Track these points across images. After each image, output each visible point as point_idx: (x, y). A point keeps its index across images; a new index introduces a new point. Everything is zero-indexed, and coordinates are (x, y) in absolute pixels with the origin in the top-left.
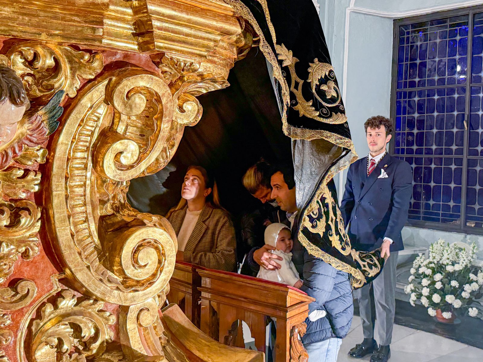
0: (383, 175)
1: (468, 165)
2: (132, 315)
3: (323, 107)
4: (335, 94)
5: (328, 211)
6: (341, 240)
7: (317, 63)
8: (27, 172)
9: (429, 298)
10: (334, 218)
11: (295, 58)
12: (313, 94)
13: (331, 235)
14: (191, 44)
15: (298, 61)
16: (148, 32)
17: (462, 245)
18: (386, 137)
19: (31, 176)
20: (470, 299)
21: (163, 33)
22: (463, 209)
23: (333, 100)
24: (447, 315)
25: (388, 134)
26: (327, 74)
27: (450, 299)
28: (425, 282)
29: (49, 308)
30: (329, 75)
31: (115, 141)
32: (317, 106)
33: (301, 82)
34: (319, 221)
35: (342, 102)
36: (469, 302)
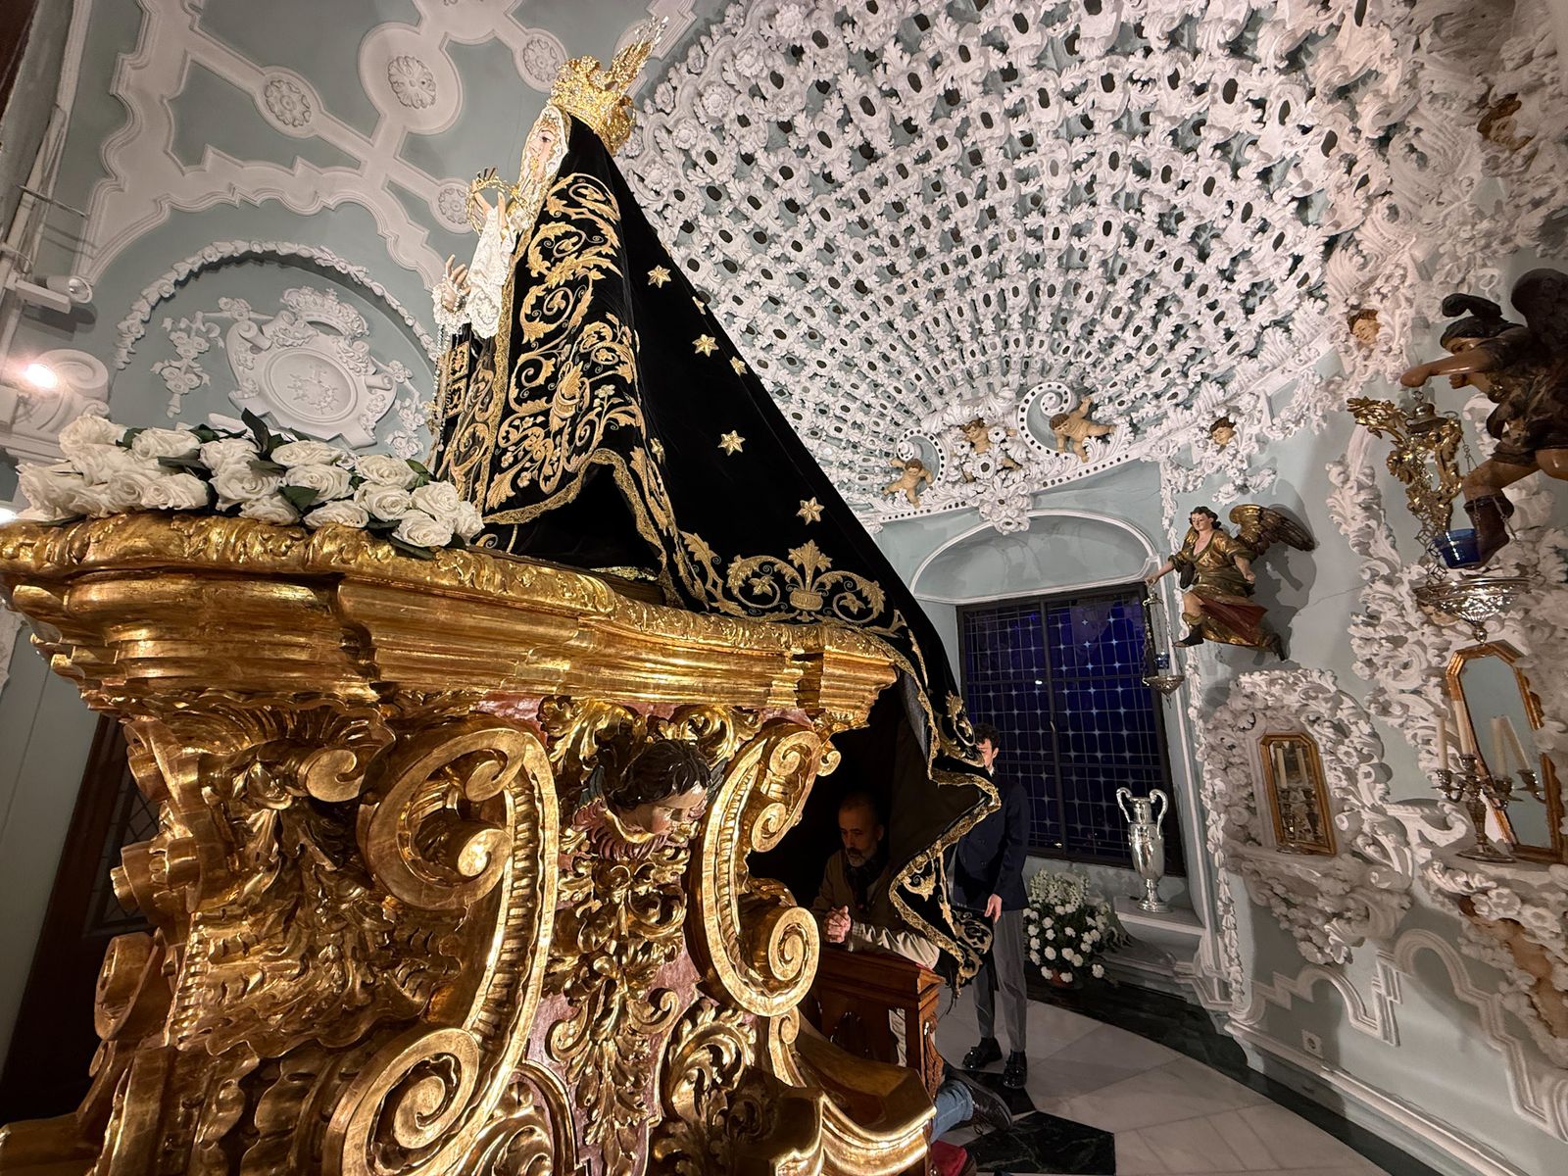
1: (1062, 775)
2: (774, 1028)
8: (678, 850)
9: (1041, 952)
16: (813, 690)
17: (1071, 878)
19: (682, 855)
20: (1092, 953)
21: (829, 690)
22: (1063, 830)
24: (1066, 977)
27: (1067, 953)
28: (1032, 930)
29: (687, 1027)
31: (765, 806)
36: (1090, 958)
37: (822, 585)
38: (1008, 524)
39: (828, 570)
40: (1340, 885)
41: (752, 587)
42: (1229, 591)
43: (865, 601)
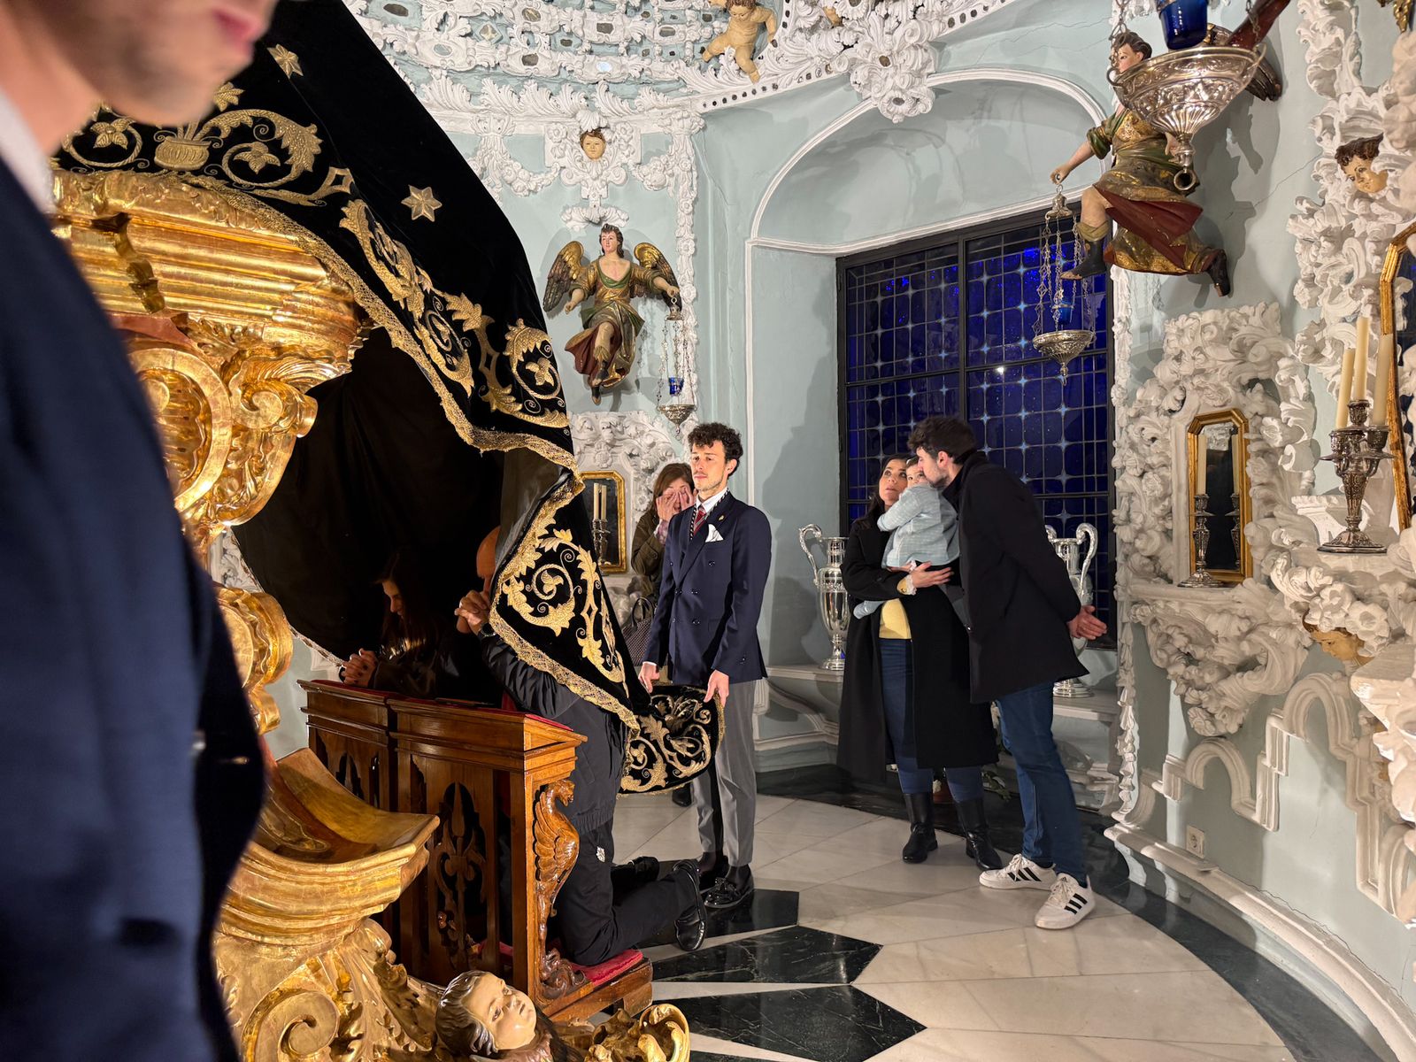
0: (713, 535)
3: (531, 398)
4: (550, 381)
5: (584, 595)
6: (604, 649)
7: (523, 327)
10: (595, 609)
11: (486, 317)
12: (512, 375)
13: (583, 637)
14: (237, 298)
15: (493, 321)
18: (726, 463)
21: (172, 281)
23: (547, 389)
25: (731, 459)
26: (539, 346)
30: (542, 348)
32: (520, 396)
33: (496, 356)
34: (555, 606)
35: (561, 395)
37: (216, 131)
38: (898, 101)
39: (231, 107)
40: (1236, 623)
41: (94, 136)
42: (1150, 180)
43: (283, 154)
